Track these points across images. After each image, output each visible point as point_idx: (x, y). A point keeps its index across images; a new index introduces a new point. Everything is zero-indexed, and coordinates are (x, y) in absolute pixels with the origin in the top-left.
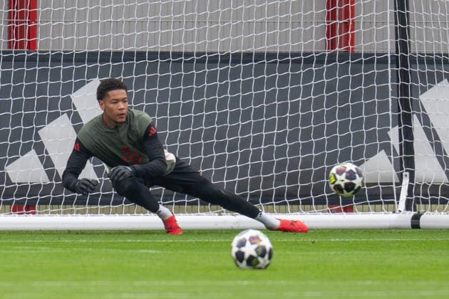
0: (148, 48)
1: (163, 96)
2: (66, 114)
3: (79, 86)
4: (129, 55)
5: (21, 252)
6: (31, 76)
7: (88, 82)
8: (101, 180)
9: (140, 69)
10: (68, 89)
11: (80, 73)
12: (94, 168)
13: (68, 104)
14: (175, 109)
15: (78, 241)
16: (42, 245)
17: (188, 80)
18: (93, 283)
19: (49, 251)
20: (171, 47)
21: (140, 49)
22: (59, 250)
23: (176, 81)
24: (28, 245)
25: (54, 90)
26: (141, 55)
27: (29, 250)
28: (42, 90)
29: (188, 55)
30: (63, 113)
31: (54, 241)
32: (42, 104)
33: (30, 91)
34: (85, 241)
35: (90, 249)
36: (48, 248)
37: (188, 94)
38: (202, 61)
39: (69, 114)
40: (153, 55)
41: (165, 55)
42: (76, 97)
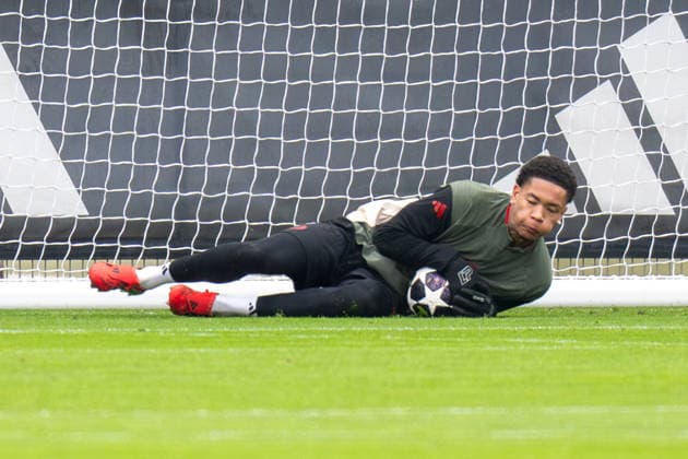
2: (609, 81)
3: (635, 26)
5: (522, 347)
7: (652, 20)
8: (677, 210)
10: (613, 34)
12: (664, 187)
13: (612, 62)
15: (633, 327)
16: (564, 336)
18: (662, 409)
19: (577, 347)
22: (596, 345)
24: (538, 334)
25: (587, 34)
27: (538, 344)
28: (562, 35)
30: (603, 80)
31: (585, 328)
32: (562, 61)
33: (539, 36)
34: (645, 327)
35: (656, 344)
36: (575, 341)
39: (615, 81)
42: (629, 49)
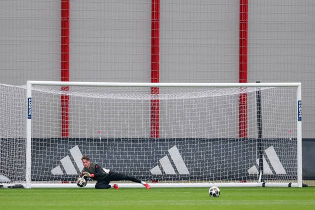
0: (189, 137)
1: (193, 150)
3: (170, 148)
4: (184, 139)
6: (157, 145)
8: (176, 174)
9: (187, 143)
10: (167, 148)
11: (170, 144)
12: (175, 170)
13: (167, 153)
14: (196, 154)
17: (200, 146)
20: (196, 137)
21: (187, 137)
23: (197, 146)
25: (163, 149)
26: (187, 139)
28: (160, 149)
29: (200, 139)
30: (166, 155)
32: (160, 152)
33: (157, 149)
37: (200, 150)
38: (204, 141)
40: (190, 139)
41: (194, 139)
42: (169, 151)
